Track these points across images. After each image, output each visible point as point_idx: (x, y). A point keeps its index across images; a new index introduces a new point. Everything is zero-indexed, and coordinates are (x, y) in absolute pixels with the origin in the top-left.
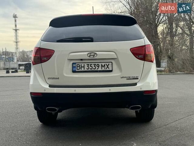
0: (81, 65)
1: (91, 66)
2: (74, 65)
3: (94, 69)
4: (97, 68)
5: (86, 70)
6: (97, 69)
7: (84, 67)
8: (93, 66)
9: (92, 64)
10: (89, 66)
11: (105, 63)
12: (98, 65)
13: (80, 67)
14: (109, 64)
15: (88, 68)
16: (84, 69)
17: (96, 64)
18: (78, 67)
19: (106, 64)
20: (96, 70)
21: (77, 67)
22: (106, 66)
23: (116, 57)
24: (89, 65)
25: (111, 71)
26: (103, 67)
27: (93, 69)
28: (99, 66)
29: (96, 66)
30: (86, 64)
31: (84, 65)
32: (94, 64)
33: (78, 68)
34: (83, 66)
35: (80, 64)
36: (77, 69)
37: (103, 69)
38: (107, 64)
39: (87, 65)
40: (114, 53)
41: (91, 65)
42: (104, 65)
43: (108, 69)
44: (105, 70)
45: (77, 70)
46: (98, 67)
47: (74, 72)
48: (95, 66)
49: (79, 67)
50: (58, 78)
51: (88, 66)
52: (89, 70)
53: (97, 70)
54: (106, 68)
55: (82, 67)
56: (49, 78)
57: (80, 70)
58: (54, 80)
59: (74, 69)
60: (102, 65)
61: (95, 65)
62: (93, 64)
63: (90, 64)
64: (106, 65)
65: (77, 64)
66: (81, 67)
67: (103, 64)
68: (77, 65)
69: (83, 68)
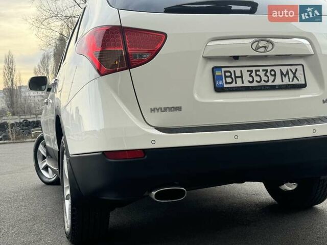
0: (234, 71)
1: (257, 75)
2: (218, 73)
3: (264, 81)
4: (271, 78)
5: (246, 84)
6: (273, 81)
7: (241, 77)
8: (262, 74)
9: (259, 71)
10: (253, 74)
11: (289, 67)
12: (273, 73)
13: (233, 76)
14: (296, 70)
15: (251, 79)
16: (243, 83)
17: (269, 69)
18: (228, 77)
19: (291, 69)
20: (270, 83)
21: (226, 77)
22: (291, 75)
23: (313, 53)
24: (251, 71)
25: (304, 86)
26: (285, 76)
27: (262, 82)
28: (275, 75)
29: (268, 74)
30: (245, 70)
31: (241, 72)
32: (263, 70)
33: (229, 80)
34: (238, 74)
35: (232, 70)
36: (227, 83)
37: (286, 81)
38: (293, 68)
39: (248, 71)
40: (308, 43)
41: (256, 71)
42: (287, 72)
43: (295, 82)
44: (291, 83)
45: (225, 86)
46: (273, 77)
47: (219, 89)
48: (266, 75)
49: (230, 76)
50: (179, 109)
51: (250, 76)
52: (255, 84)
53: (273, 84)
54: (291, 80)
55: (238, 77)
56: (152, 110)
57: (233, 85)
58: (168, 113)
59: (219, 83)
60: (282, 73)
61: (267, 71)
62: (261, 69)
63: (254, 69)
64: (289, 71)
65: (223, 69)
66: (236, 77)
67: (284, 69)
68: (225, 72)
69: (239, 80)
